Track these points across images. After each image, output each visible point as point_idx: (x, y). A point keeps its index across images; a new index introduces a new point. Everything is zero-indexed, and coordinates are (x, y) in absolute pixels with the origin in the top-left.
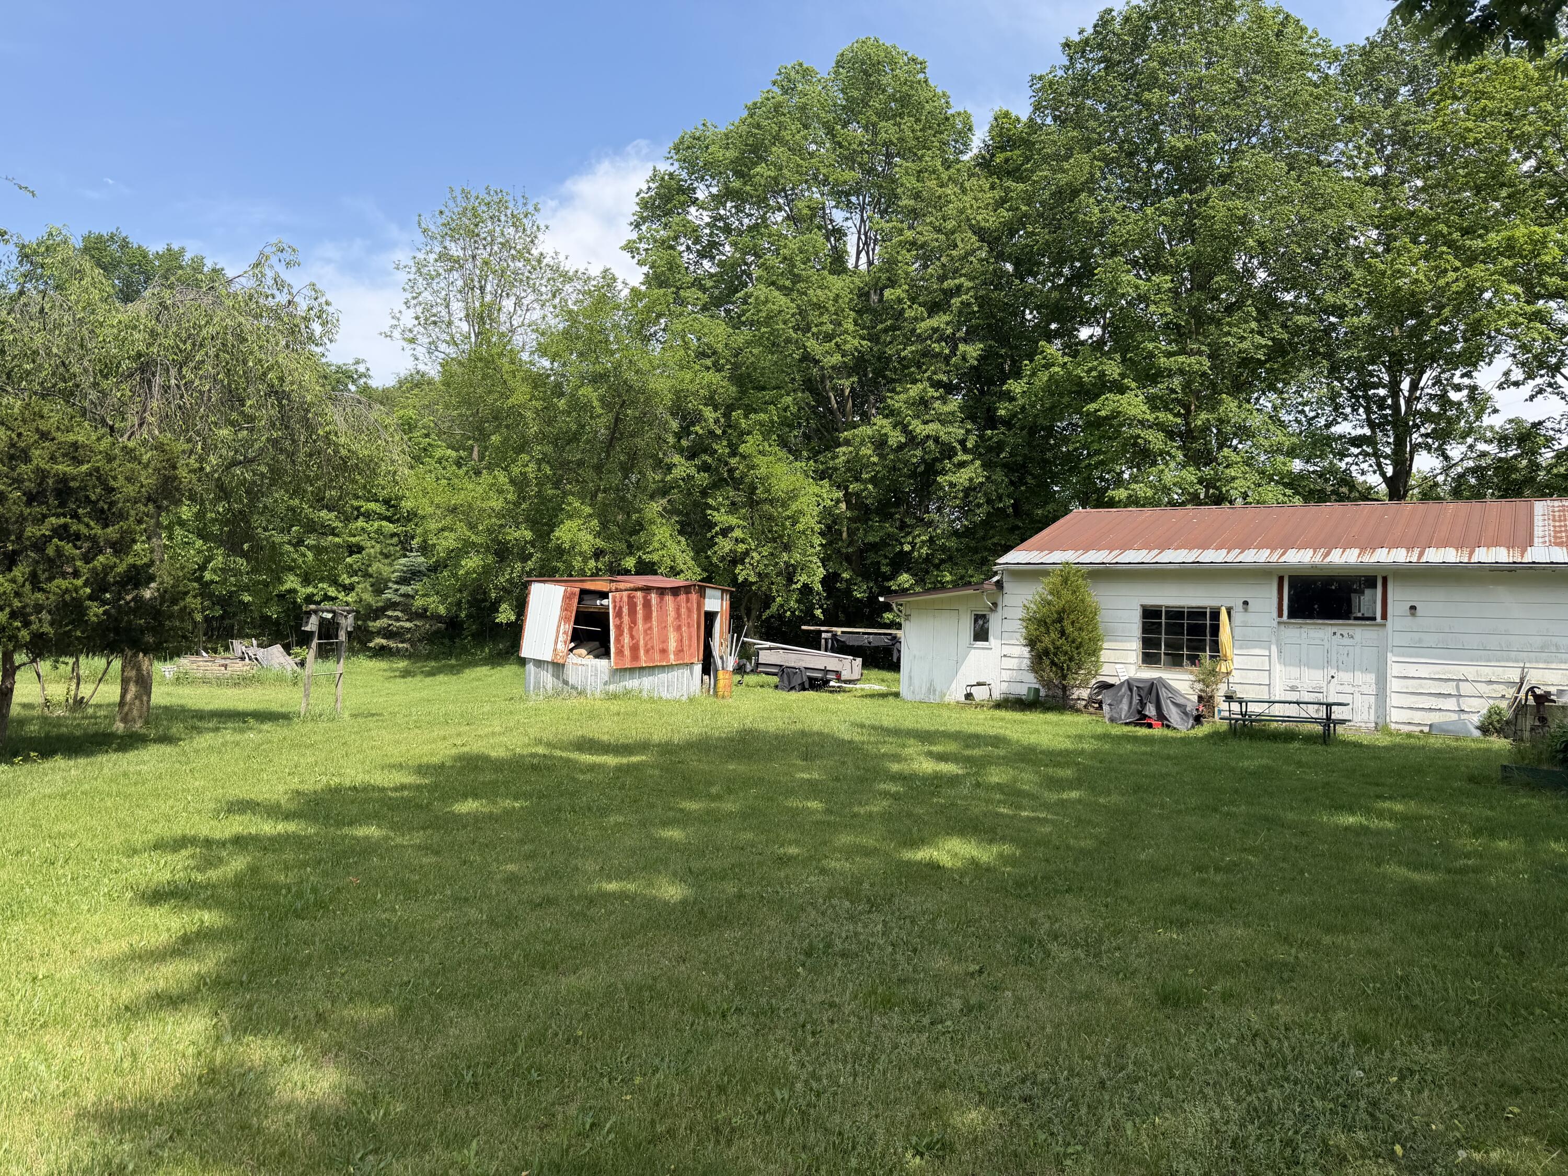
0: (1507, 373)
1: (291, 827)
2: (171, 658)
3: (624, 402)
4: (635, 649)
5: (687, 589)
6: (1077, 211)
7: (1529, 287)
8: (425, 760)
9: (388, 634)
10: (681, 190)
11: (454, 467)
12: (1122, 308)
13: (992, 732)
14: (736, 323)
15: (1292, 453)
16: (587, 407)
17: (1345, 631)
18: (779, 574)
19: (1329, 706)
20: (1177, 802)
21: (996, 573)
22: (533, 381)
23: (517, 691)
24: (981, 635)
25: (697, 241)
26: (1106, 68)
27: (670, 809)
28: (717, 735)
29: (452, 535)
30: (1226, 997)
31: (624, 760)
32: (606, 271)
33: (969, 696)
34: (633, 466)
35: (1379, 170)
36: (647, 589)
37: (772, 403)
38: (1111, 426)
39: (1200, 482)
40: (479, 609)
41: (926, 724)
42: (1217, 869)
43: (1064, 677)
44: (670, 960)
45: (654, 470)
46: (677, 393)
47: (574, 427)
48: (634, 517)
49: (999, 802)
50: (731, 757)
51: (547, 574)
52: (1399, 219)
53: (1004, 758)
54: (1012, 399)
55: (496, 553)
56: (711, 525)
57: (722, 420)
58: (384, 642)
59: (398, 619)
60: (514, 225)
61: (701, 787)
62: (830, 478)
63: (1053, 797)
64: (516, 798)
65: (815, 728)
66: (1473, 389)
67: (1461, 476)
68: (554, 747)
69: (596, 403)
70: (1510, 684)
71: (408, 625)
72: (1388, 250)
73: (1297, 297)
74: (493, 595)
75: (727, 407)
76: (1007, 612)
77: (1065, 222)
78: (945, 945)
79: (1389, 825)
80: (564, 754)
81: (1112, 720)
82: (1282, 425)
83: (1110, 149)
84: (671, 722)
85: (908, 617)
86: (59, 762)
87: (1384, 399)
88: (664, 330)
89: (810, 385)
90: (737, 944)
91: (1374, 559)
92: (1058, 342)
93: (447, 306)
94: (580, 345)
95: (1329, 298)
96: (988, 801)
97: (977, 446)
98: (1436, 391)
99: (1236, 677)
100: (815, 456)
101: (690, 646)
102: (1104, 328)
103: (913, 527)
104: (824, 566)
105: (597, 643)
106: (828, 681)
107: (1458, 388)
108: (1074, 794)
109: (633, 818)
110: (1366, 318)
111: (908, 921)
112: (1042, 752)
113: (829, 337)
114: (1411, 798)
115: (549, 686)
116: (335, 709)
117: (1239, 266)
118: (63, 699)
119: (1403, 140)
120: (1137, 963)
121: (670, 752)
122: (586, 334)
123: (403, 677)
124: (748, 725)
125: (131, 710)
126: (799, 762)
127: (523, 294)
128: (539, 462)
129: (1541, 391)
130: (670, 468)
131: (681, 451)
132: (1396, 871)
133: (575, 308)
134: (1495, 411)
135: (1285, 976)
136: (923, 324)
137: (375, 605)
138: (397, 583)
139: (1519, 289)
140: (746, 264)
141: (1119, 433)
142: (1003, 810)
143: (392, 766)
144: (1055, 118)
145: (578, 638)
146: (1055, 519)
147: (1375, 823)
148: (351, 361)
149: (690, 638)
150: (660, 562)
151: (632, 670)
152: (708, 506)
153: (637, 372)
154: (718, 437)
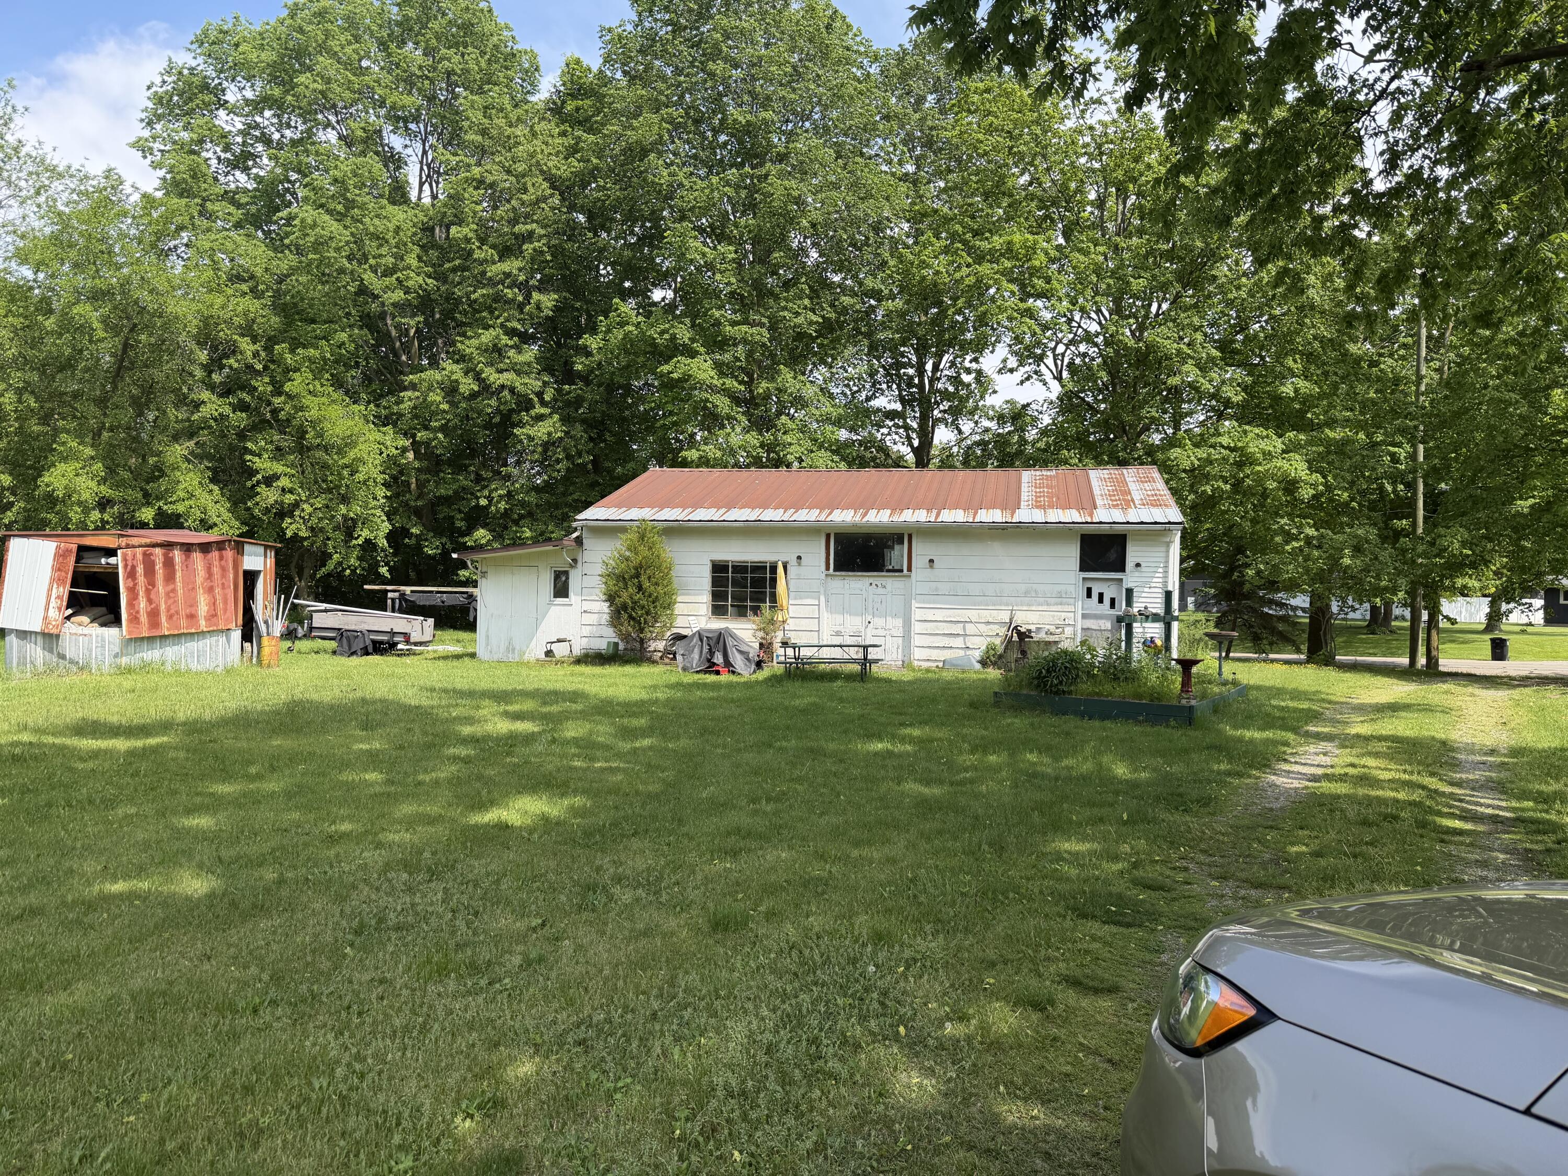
0: (1005, 361)
3: (135, 325)
4: (154, 615)
5: (220, 545)
6: (646, 171)
7: (1023, 287)
10: (205, 87)
12: (691, 274)
13: (571, 687)
14: (277, 244)
15: (838, 423)
16: (84, 329)
17: (878, 581)
18: (336, 528)
19: (865, 648)
20: (738, 741)
21: (575, 530)
22: (9, 293)
24: (561, 590)
25: (227, 149)
26: (674, 31)
27: (197, 794)
28: (259, 707)
30: (770, 915)
31: (139, 743)
32: (109, 171)
33: (549, 653)
34: (149, 401)
35: (910, 168)
36: (168, 546)
37: (324, 338)
38: (683, 389)
39: (762, 445)
41: (502, 683)
42: (769, 800)
43: (642, 630)
44: (191, 960)
45: (177, 407)
46: (205, 319)
47: (68, 351)
48: (152, 460)
49: (574, 755)
50: (275, 732)
51: (33, 527)
52: (924, 215)
53: (581, 712)
54: (589, 354)
56: (252, 473)
57: (263, 354)
61: (237, 767)
62: (395, 425)
63: (626, 746)
65: (378, 695)
66: (979, 373)
67: (969, 448)
68: (44, 732)
69: (96, 325)
70: (1002, 623)
72: (916, 243)
73: (845, 279)
75: (269, 339)
76: (587, 569)
77: (635, 180)
78: (508, 903)
79: (909, 748)
80: (58, 741)
81: (685, 669)
82: (831, 396)
83: (677, 113)
84: (202, 696)
85: (484, 574)
87: (911, 378)
88: (187, 245)
89: (370, 322)
90: (274, 933)
91: (902, 519)
92: (632, 302)
94: (73, 254)
95: (870, 283)
96: (563, 756)
97: (555, 400)
98: (951, 373)
99: (791, 624)
100: (376, 400)
101: (225, 610)
102: (676, 291)
103: (490, 480)
104: (389, 520)
105: (103, 609)
106: (395, 644)
107: (968, 371)
108: (646, 742)
109: (149, 809)
110: (899, 303)
111: (471, 885)
112: (618, 704)
113: (388, 272)
114: (926, 723)
115: (39, 662)
117: (795, 245)
119: (929, 144)
120: (692, 895)
121: (200, 731)
122: (82, 242)
124: (298, 696)
126: (358, 732)
128: (19, 392)
129: (1028, 379)
130: (197, 405)
131: (211, 387)
132: (912, 787)
133: (67, 210)
134: (995, 392)
135: (820, 890)
136: (493, 268)
139: (1015, 288)
140: (289, 181)
141: (690, 396)
142: (577, 763)
144: (625, 73)
145: (76, 604)
146: (634, 476)
147: (899, 748)
149: (225, 602)
150: (187, 514)
151: (150, 639)
152: (247, 451)
153: (151, 292)
154: (258, 373)
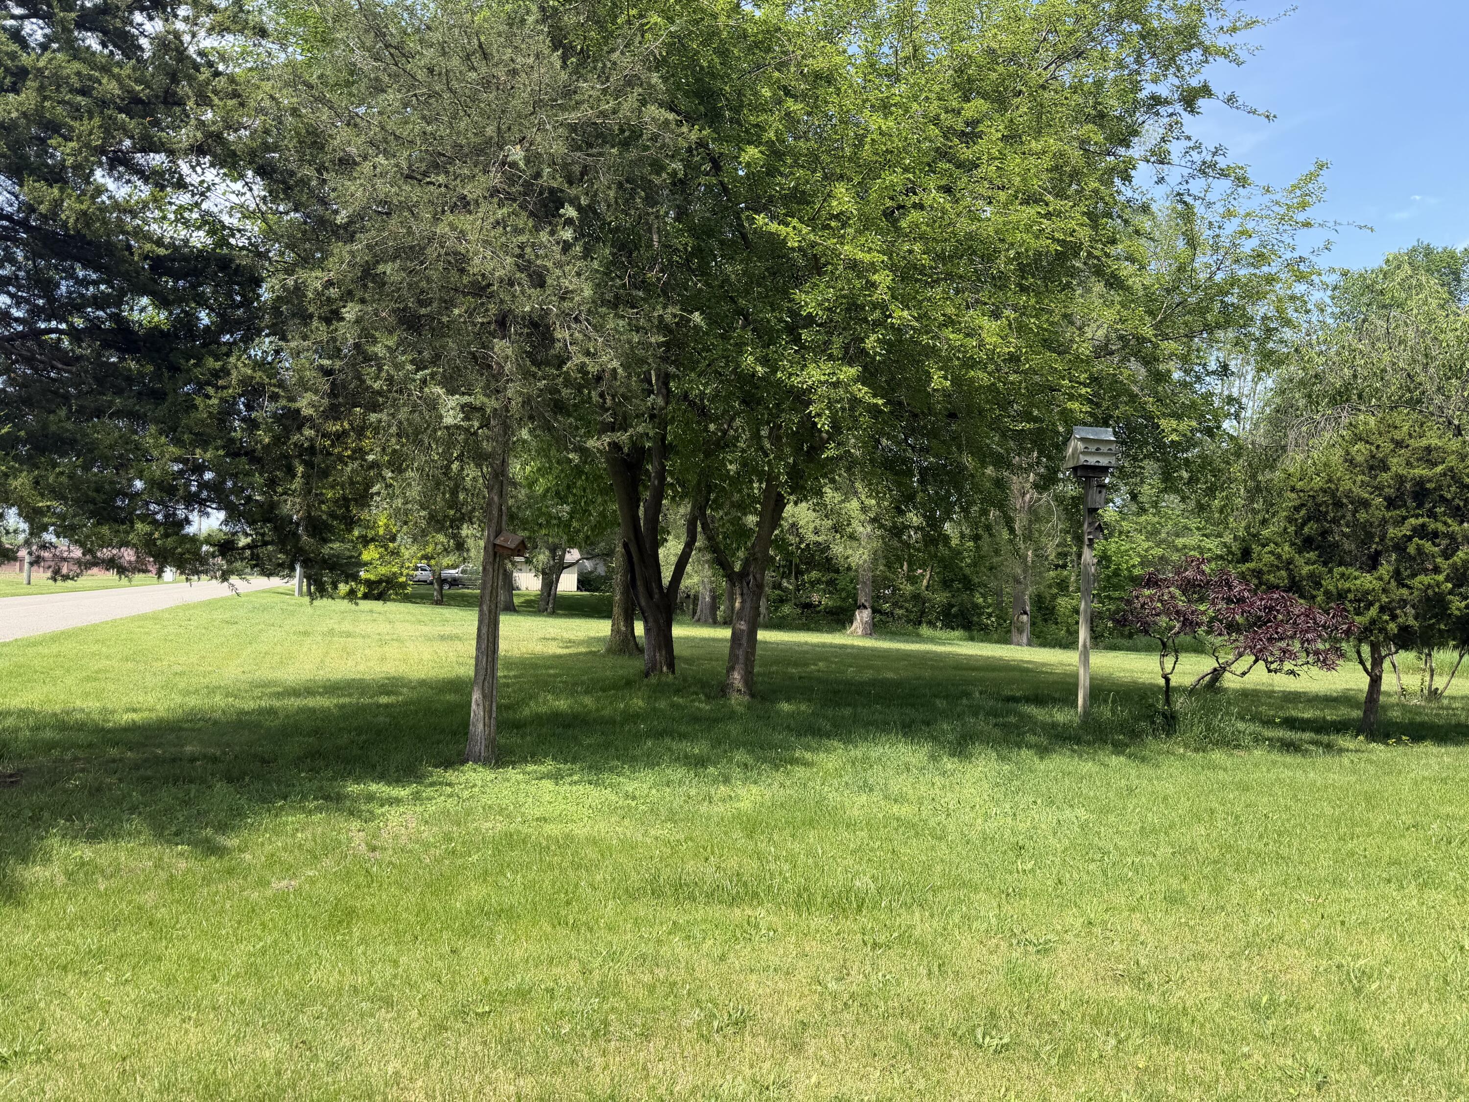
86: (1429, 749)
118: (1417, 688)
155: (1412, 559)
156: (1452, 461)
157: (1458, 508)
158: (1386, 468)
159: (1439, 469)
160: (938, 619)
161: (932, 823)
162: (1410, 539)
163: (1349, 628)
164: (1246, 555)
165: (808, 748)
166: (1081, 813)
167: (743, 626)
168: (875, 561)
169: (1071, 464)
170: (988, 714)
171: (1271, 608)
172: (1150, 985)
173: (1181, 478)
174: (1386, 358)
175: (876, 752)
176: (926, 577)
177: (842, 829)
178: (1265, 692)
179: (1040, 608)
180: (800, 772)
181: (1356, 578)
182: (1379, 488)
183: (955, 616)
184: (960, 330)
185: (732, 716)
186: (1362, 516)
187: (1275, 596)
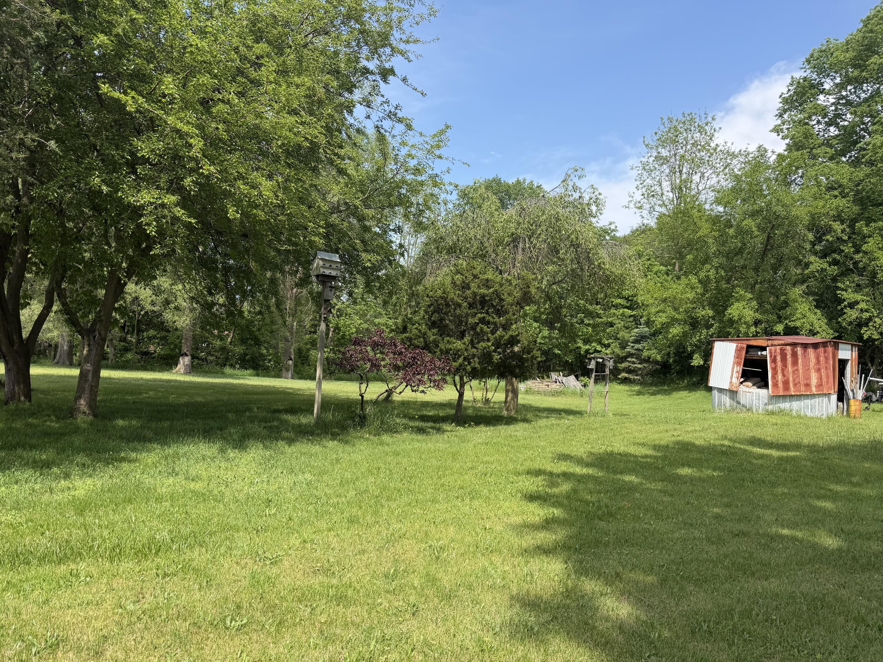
1: (590, 471)
2: (523, 381)
3: (773, 225)
4: (786, 383)
5: (824, 344)
8: (657, 442)
9: (629, 371)
10: (812, 86)
11: (665, 276)
14: (857, 164)
16: (748, 232)
22: (713, 220)
23: (706, 407)
25: (825, 116)
27: (821, 488)
29: (664, 315)
31: (785, 454)
32: (759, 147)
34: (780, 266)
36: (794, 345)
40: (681, 357)
45: (796, 267)
46: (813, 216)
47: (740, 245)
48: (782, 298)
50: (865, 458)
51: (724, 336)
55: (691, 324)
56: (840, 301)
57: (848, 230)
58: (626, 375)
59: (634, 363)
60: (699, 131)
61: (844, 476)
64: (714, 470)
68: (735, 441)
69: (754, 229)
71: (639, 366)
74: (689, 349)
75: (852, 220)
80: (742, 447)
84: (816, 432)
86: (482, 428)
88: (801, 177)
93: (660, 185)
94: (743, 195)
101: (828, 382)
105: (759, 379)
109: (795, 491)
115: (728, 405)
116: (605, 410)
118: (480, 398)
121: (818, 452)
122: (747, 188)
123: (638, 395)
125: (510, 405)
127: (705, 171)
128: (717, 268)
130: (807, 265)
131: (815, 253)
133: (740, 173)
137: (621, 355)
138: (633, 343)
140: (864, 124)
143: (639, 444)
145: (746, 376)
148: (607, 224)
149: (828, 377)
150: (802, 327)
151: (784, 397)
152: (838, 288)
153: (782, 206)
154: (845, 241)
155: (478, 334)
156: (497, 287)
157: (498, 310)
158: (469, 288)
159: (491, 290)
160: (237, 363)
161: (215, 492)
162: (478, 324)
163: (450, 369)
164: (405, 329)
165: (134, 450)
166: (308, 476)
167: (88, 367)
168: (194, 325)
169: (315, 273)
170: (261, 421)
171: (415, 358)
172: (333, 573)
173: (375, 286)
174: (472, 233)
175: (183, 449)
176: (230, 336)
177: (152, 502)
178: (413, 402)
179: (300, 357)
180: (125, 466)
181: (454, 343)
182: (466, 298)
183: (248, 361)
184: (248, 184)
185: (77, 430)
186: (458, 312)
187: (417, 351)
